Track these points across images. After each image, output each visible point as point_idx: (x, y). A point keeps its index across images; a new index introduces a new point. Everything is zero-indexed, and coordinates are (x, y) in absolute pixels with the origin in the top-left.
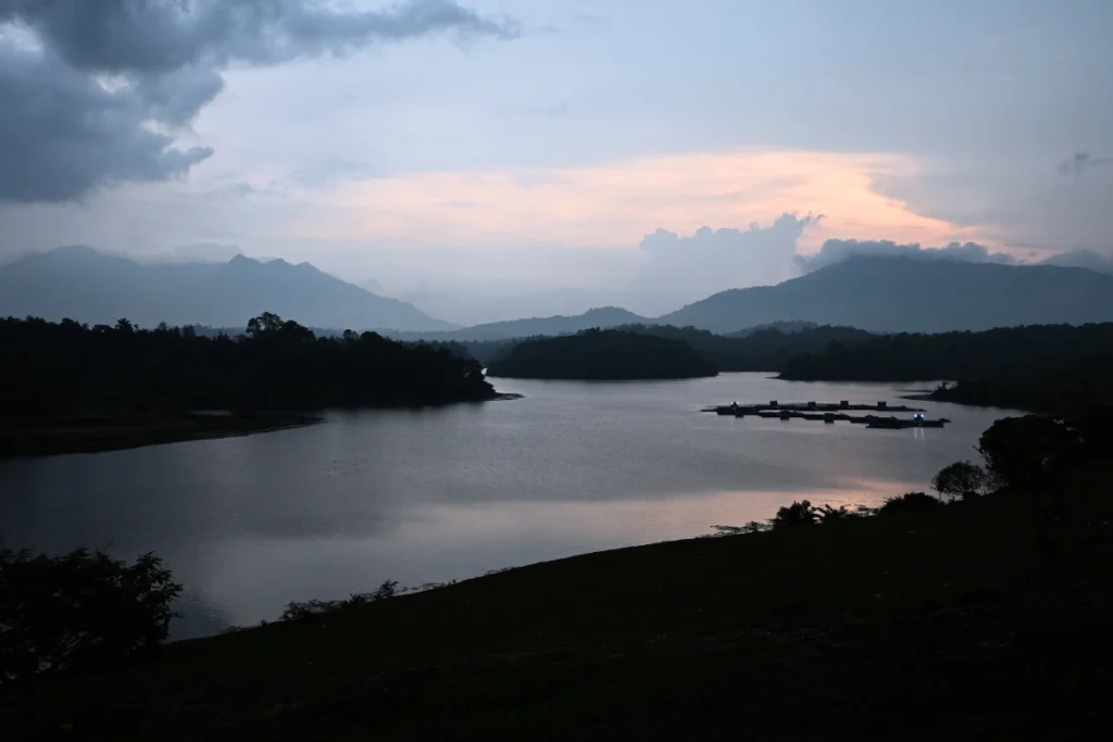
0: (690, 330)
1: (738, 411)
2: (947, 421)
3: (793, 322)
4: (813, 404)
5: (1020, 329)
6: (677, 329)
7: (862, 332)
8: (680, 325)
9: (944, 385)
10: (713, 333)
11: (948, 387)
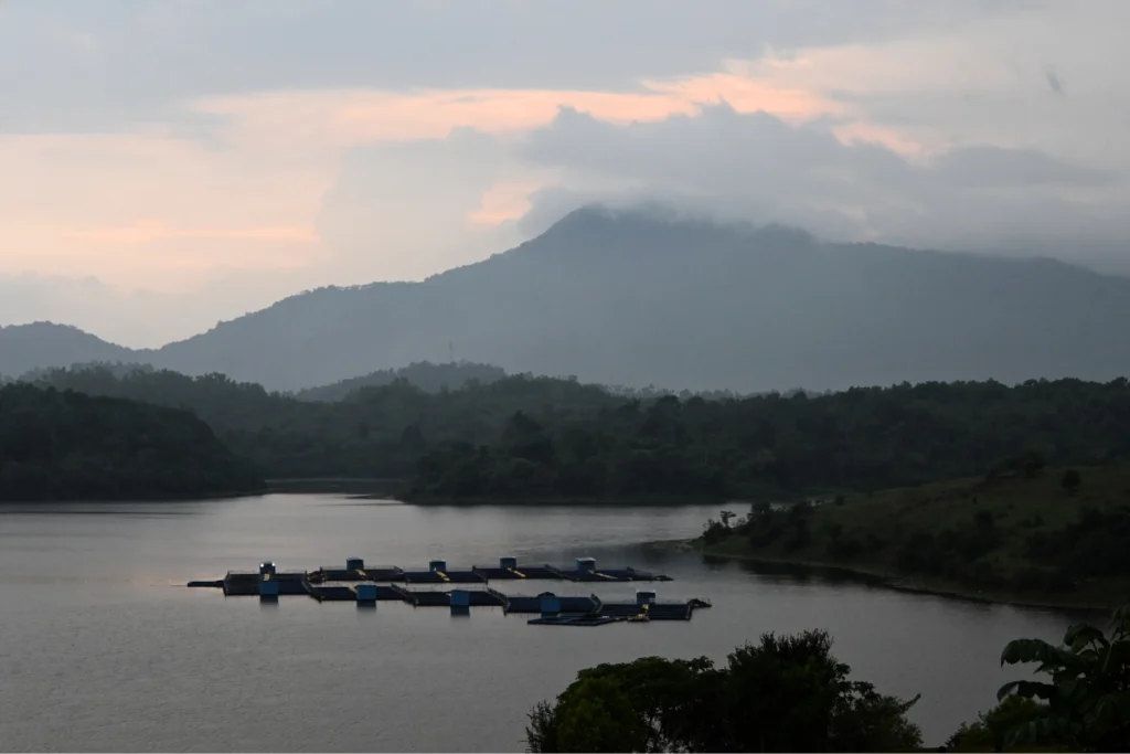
0: (215, 385)
1: (268, 585)
2: (703, 605)
3: (453, 365)
4: (440, 565)
5: (903, 391)
6: (188, 379)
7: (594, 392)
8: (194, 370)
9: (726, 516)
10: (268, 390)
11: (732, 523)
